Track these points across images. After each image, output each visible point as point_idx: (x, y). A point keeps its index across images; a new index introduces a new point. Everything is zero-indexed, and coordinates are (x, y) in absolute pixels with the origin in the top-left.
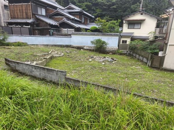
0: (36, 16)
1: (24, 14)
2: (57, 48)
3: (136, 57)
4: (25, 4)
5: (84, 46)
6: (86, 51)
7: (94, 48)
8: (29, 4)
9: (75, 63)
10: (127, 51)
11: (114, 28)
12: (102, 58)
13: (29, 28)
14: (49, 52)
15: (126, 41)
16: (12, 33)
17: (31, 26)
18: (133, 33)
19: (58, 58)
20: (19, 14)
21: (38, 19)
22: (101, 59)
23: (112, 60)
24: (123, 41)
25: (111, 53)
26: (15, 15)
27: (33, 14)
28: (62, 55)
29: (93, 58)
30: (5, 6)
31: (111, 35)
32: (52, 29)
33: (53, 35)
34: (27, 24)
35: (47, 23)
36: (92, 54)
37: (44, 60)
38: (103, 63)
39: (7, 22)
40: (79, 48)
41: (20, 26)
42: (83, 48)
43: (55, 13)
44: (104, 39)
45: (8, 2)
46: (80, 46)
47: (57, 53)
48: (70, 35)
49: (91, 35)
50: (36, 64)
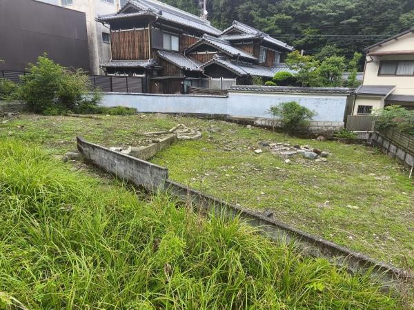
0: (158, 54)
1: (137, 50)
2: (193, 121)
3: (389, 151)
4: (138, 30)
5: (256, 119)
6: (258, 131)
7: (280, 123)
8: (146, 28)
9: (221, 155)
10: (371, 134)
11: (335, 74)
12: (289, 149)
13: (142, 78)
14: (169, 129)
15: (369, 109)
16: (110, 88)
17: (146, 75)
18: (394, 86)
19: (187, 143)
20: (127, 50)
21: (162, 60)
22: (286, 150)
23: (315, 154)
24: (359, 106)
25: (322, 138)
26: (120, 54)
27: (152, 50)
28: (197, 136)
29: (267, 147)
30: (105, 35)
31: (326, 92)
32: (189, 80)
33: (188, 92)
34: (139, 70)
35: (178, 67)
36: (268, 137)
37: (151, 145)
38: (288, 161)
39: (105, 67)
40: (243, 122)
41: (128, 75)
42: (253, 122)
43: (199, 44)
44: (306, 101)
45: (109, 26)
46: (246, 117)
47: (187, 132)
48: (226, 92)
49: (274, 91)
50: (132, 152)
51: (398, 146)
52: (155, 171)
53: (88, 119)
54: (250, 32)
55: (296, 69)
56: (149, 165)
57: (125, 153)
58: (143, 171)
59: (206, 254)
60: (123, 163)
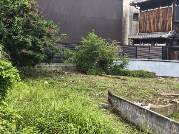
1: (160, 24)
4: (163, 9)
8: (170, 6)
13: (163, 47)
16: (135, 55)
20: (152, 25)
26: (146, 28)
27: (174, 23)
30: (136, 15)
34: (161, 40)
37: (169, 105)
39: (133, 39)
41: (150, 45)
50: (152, 108)
53: (116, 79)
56: (169, 121)
58: (162, 125)
60: (144, 116)
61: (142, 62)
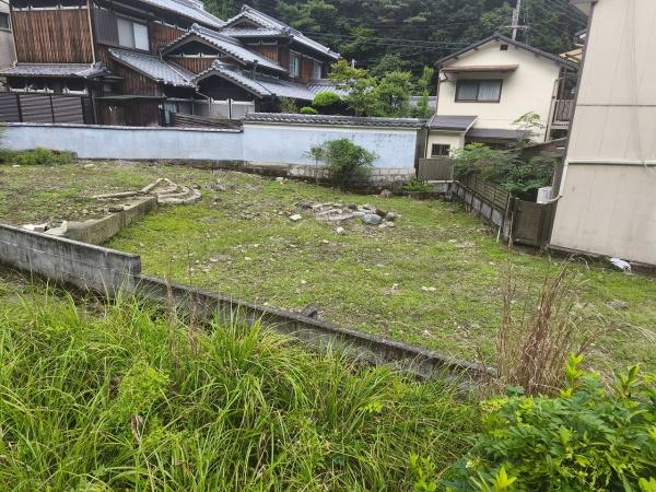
0: (110, 54)
1: (68, 46)
2: (185, 173)
3: (472, 208)
4: (68, 10)
5: (290, 166)
6: (294, 185)
7: (327, 172)
8: (84, 7)
9: (235, 227)
10: (450, 185)
11: (400, 99)
12: (340, 211)
13: (82, 97)
14: (141, 187)
15: (444, 149)
16: (18, 115)
17: (90, 91)
18: (475, 117)
19: (176, 210)
20: (48, 45)
21: (118, 66)
22: (337, 213)
23: (379, 217)
24: (434, 145)
25: (387, 192)
27: (98, 46)
28: (194, 197)
29: (308, 211)
30: (1, 16)
31: (389, 125)
32: (172, 102)
33: (173, 122)
34: (76, 82)
35: (150, 79)
36: (309, 194)
37: (109, 217)
38: (340, 229)
39: (5, 75)
40: (270, 173)
41: (52, 91)
42: (286, 172)
43: (186, 42)
44: (362, 138)
46: (273, 164)
47: (175, 192)
48: (239, 123)
49: (315, 123)
50: (68, 231)
51: (483, 200)
52: (115, 261)
54: (271, 27)
55: (345, 88)
56: (103, 252)
57: (56, 233)
58: (92, 262)
59: (207, 387)
60: (50, 251)
61: (39, 129)
